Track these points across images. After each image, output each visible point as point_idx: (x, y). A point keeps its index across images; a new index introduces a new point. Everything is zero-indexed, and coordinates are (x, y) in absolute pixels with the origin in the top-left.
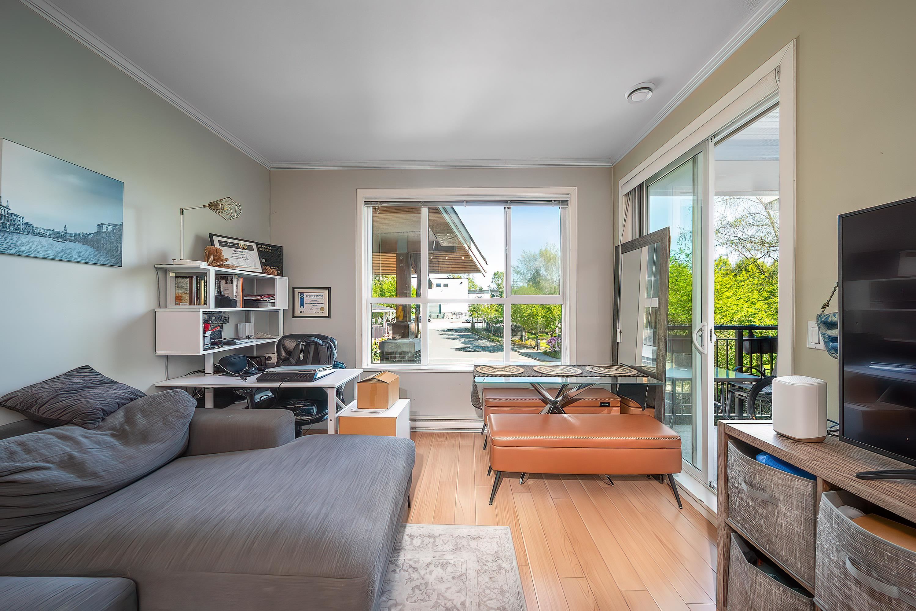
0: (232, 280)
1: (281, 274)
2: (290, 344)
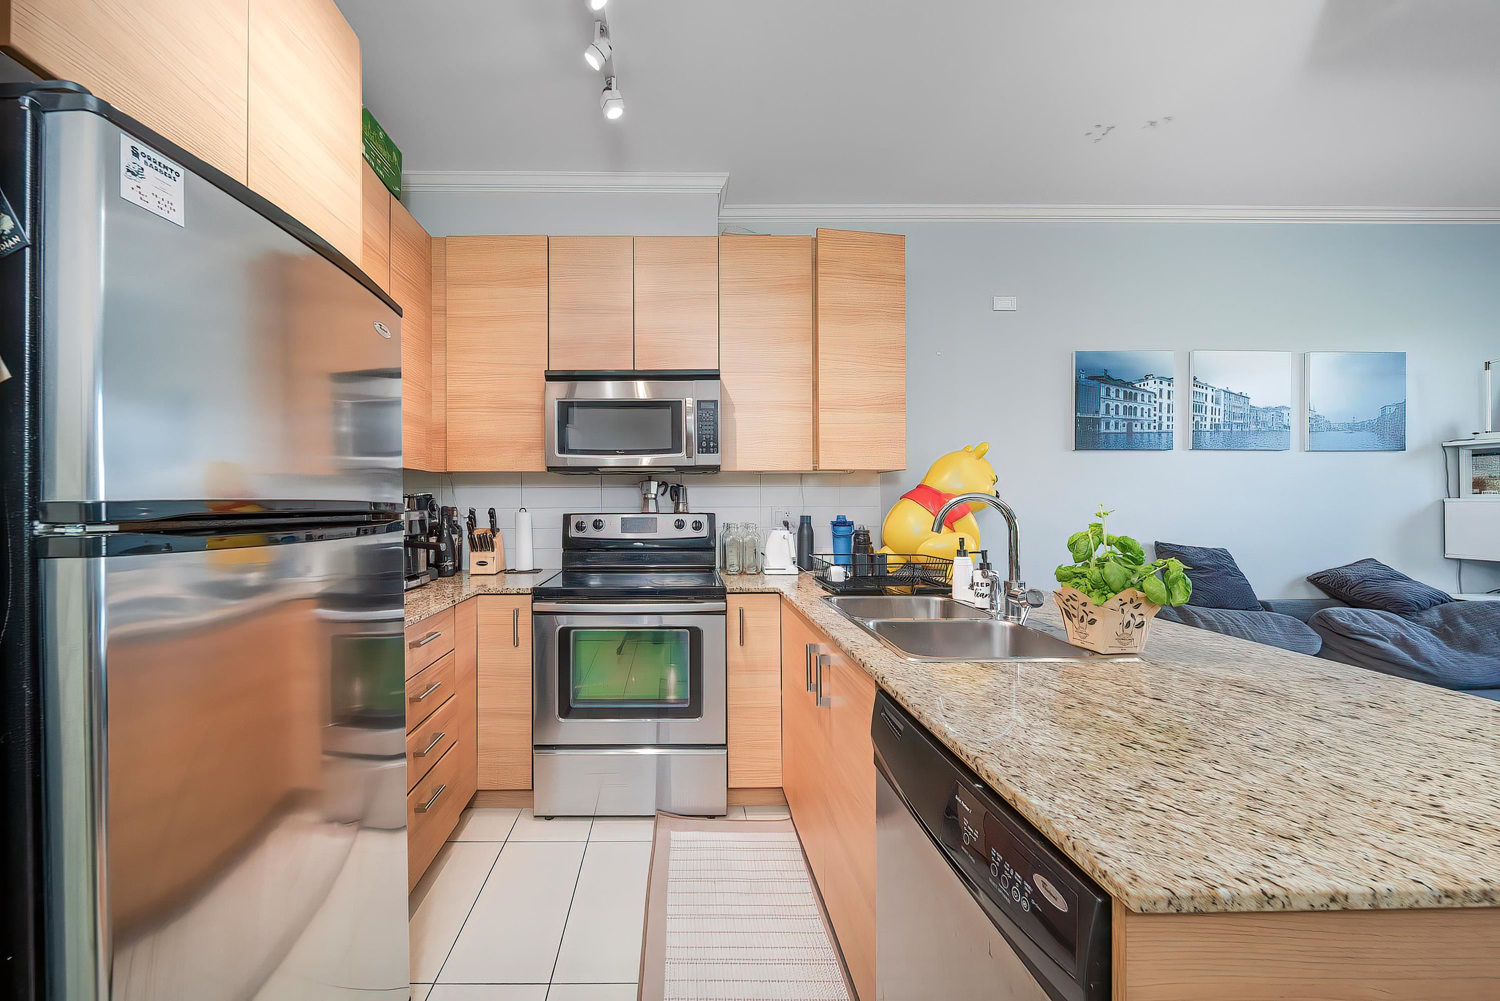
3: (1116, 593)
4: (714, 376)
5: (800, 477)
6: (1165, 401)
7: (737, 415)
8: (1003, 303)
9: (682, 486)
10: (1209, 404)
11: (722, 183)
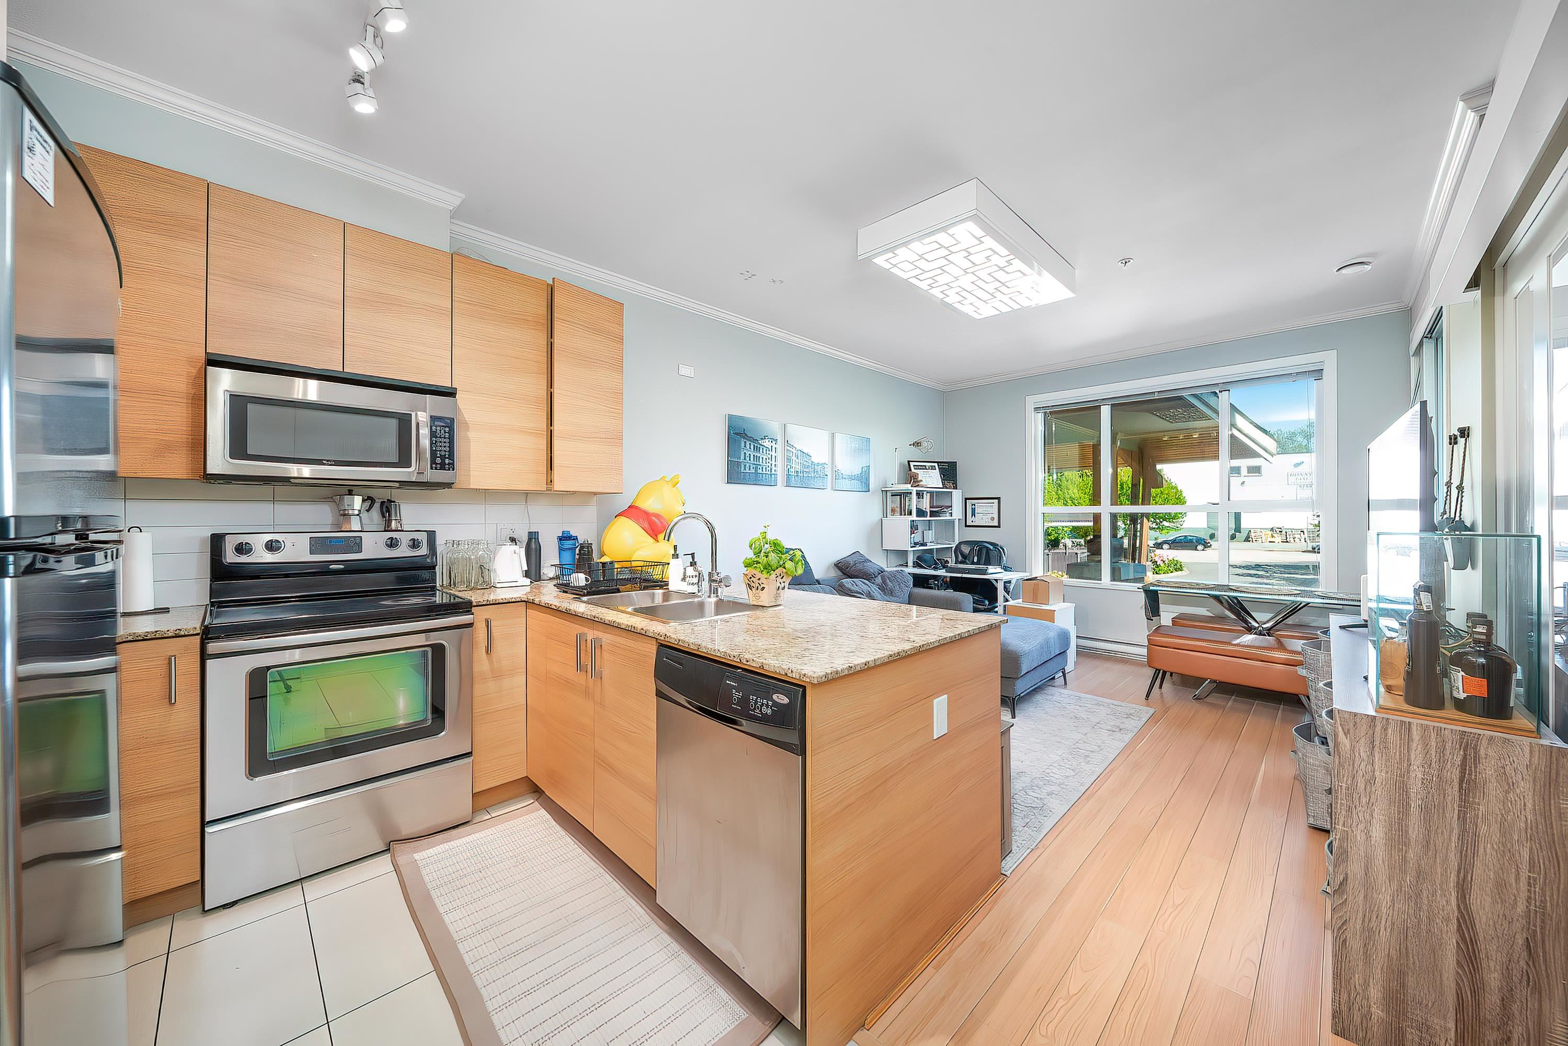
0: (923, 496)
1: (955, 488)
2: (966, 549)
3: (774, 571)
4: (450, 393)
5: (527, 496)
6: (773, 453)
7: (471, 434)
8: (685, 370)
9: (394, 502)
10: (794, 458)
11: (457, 202)
